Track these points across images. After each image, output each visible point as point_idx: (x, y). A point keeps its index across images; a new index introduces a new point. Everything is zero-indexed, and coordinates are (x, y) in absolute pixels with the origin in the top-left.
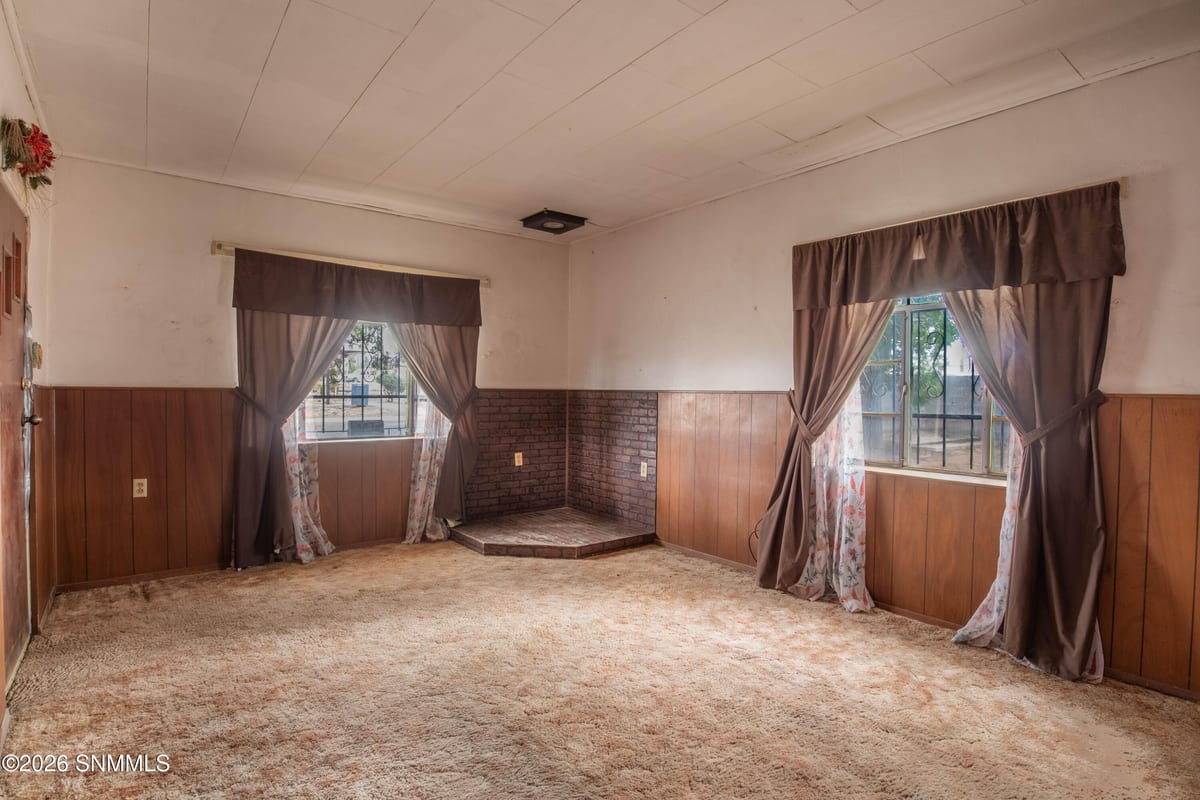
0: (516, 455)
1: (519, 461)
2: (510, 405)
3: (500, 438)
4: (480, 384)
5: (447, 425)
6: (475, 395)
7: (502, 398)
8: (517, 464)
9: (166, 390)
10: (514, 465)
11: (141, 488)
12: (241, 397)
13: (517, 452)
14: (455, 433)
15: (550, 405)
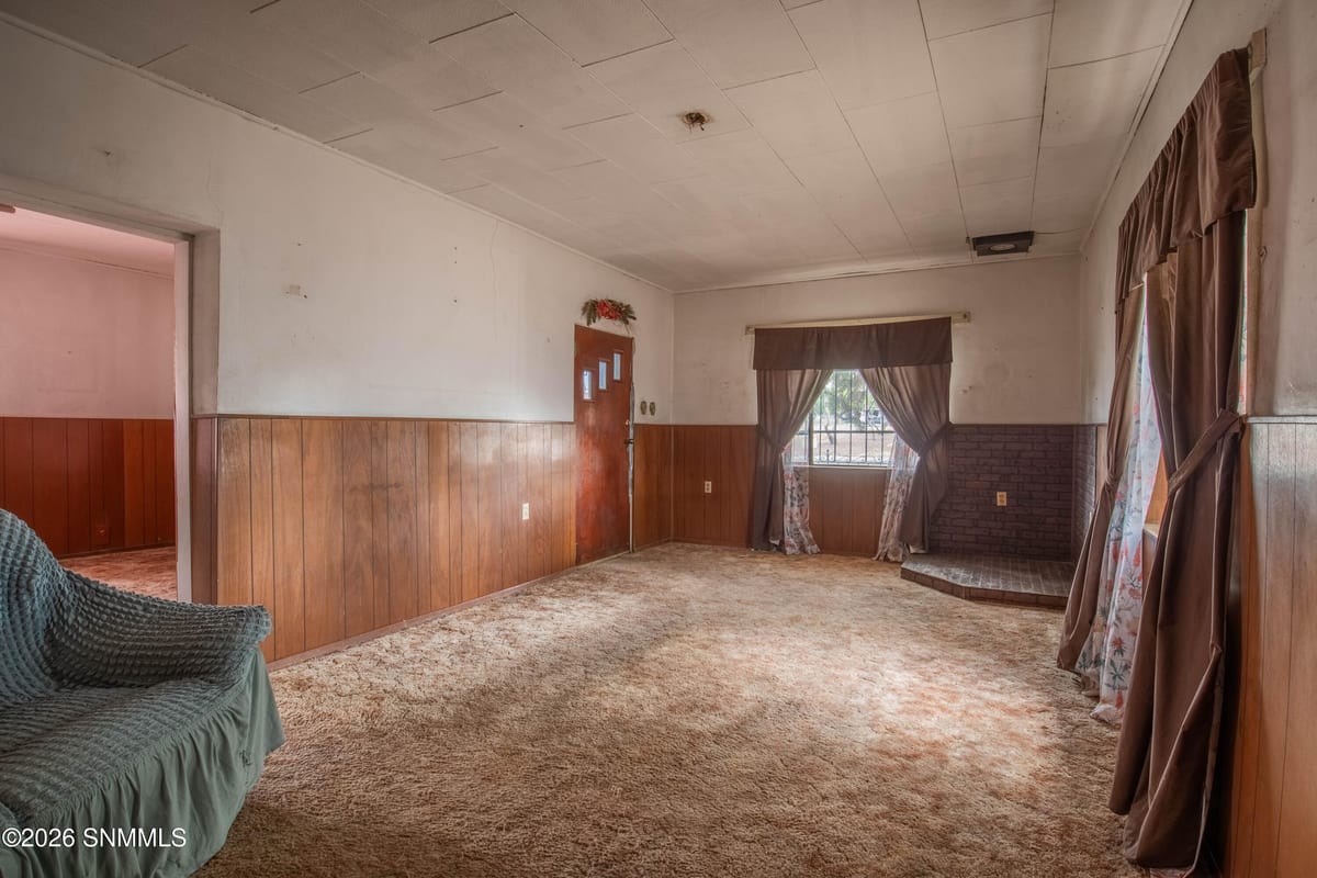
0: (999, 494)
1: (1002, 501)
2: (991, 441)
3: (979, 475)
4: (953, 417)
5: (915, 459)
6: (948, 431)
7: (982, 433)
8: (999, 504)
9: (721, 426)
10: (996, 505)
11: (708, 487)
12: (759, 430)
13: (1000, 491)
14: (922, 465)
15: (1048, 442)
